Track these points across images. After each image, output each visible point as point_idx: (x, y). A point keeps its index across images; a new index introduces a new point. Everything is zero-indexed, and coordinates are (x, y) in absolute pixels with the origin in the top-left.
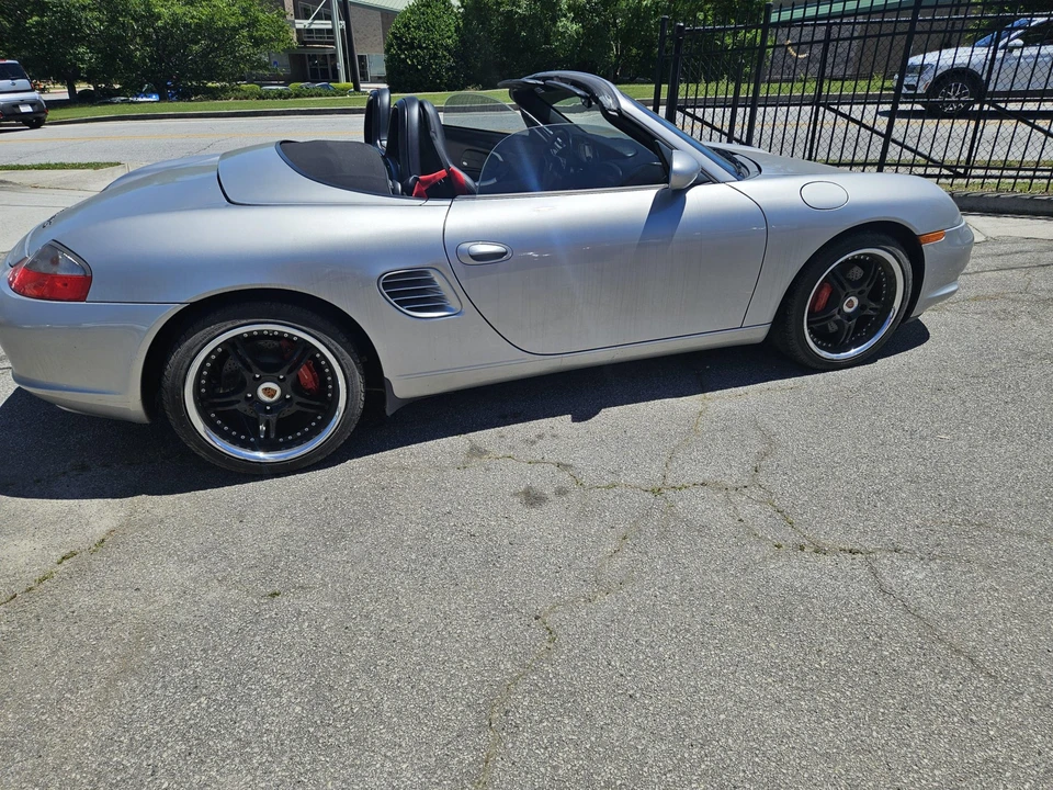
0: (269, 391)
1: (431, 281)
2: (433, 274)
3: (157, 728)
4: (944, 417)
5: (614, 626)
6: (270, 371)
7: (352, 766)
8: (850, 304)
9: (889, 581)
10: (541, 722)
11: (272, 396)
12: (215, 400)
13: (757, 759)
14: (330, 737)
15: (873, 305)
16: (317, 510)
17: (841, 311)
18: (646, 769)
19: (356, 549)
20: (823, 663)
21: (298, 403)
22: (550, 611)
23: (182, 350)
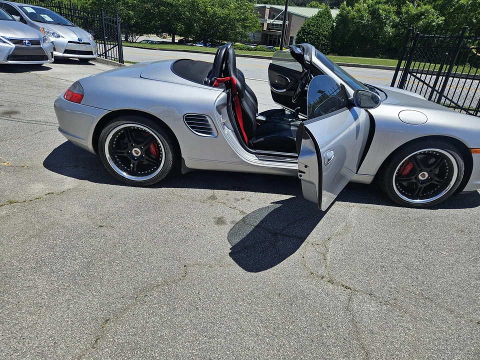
0: (136, 152)
1: (207, 121)
2: (208, 118)
3: (32, 257)
4: (453, 244)
5: (213, 280)
6: (138, 144)
7: (79, 293)
8: (423, 176)
9: (355, 306)
10: (155, 304)
11: (137, 154)
12: (118, 151)
13: (228, 353)
14: (80, 280)
15: (437, 179)
16: (138, 202)
17: (417, 178)
18: (180, 337)
19: (140, 220)
20: (291, 327)
21: (146, 159)
22: (193, 265)
23: (107, 128)
